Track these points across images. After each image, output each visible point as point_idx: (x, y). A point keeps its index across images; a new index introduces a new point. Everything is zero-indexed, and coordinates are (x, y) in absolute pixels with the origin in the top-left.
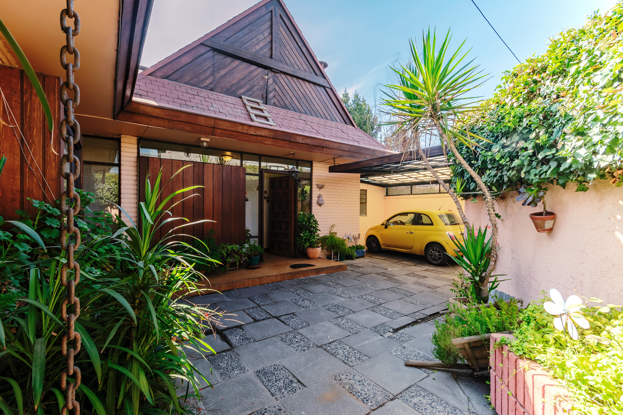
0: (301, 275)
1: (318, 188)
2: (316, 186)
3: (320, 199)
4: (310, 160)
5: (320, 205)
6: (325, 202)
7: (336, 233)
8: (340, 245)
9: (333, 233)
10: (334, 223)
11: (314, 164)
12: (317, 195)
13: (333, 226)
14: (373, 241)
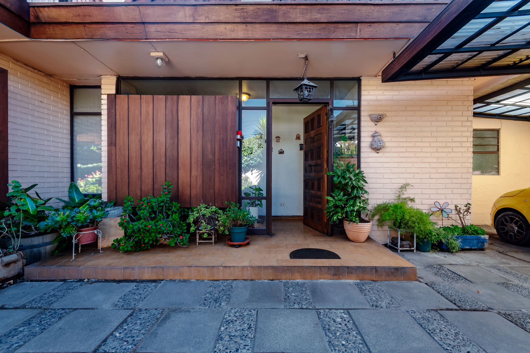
0: (297, 275)
1: (372, 120)
2: (368, 119)
3: (376, 139)
4: (355, 75)
5: (377, 149)
6: (387, 144)
7: (412, 200)
8: (414, 222)
9: (405, 199)
10: (409, 181)
11: (363, 82)
12: (371, 134)
13: (404, 187)
14: (512, 220)
